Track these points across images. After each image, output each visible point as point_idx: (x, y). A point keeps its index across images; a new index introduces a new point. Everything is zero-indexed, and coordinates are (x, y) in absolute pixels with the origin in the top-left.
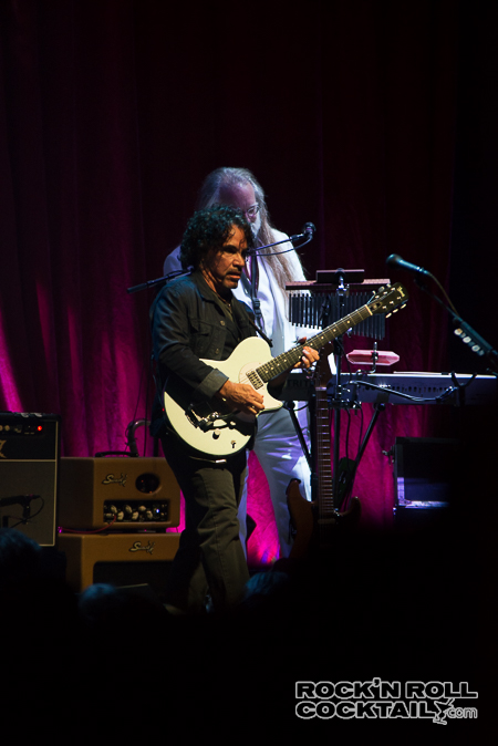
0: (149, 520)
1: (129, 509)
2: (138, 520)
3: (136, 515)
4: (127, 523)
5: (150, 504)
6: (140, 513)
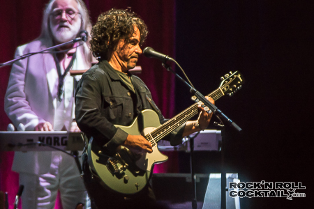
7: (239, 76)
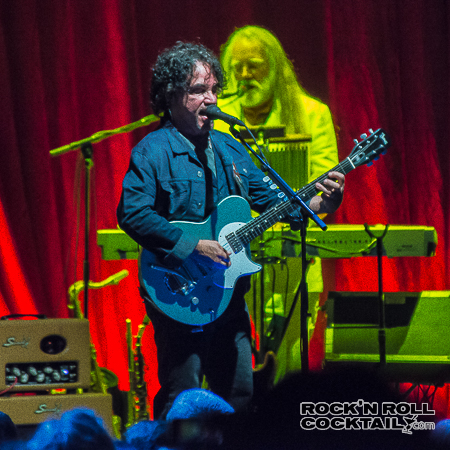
0: (56, 382)
1: (33, 371)
2: (44, 382)
3: (41, 377)
4: (32, 385)
5: (56, 366)
6: (46, 374)
7: (383, 136)
